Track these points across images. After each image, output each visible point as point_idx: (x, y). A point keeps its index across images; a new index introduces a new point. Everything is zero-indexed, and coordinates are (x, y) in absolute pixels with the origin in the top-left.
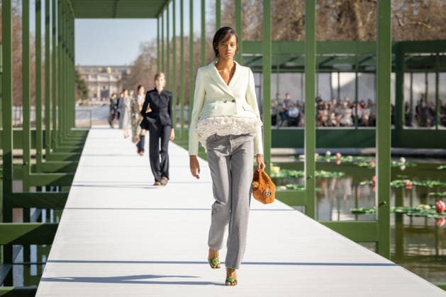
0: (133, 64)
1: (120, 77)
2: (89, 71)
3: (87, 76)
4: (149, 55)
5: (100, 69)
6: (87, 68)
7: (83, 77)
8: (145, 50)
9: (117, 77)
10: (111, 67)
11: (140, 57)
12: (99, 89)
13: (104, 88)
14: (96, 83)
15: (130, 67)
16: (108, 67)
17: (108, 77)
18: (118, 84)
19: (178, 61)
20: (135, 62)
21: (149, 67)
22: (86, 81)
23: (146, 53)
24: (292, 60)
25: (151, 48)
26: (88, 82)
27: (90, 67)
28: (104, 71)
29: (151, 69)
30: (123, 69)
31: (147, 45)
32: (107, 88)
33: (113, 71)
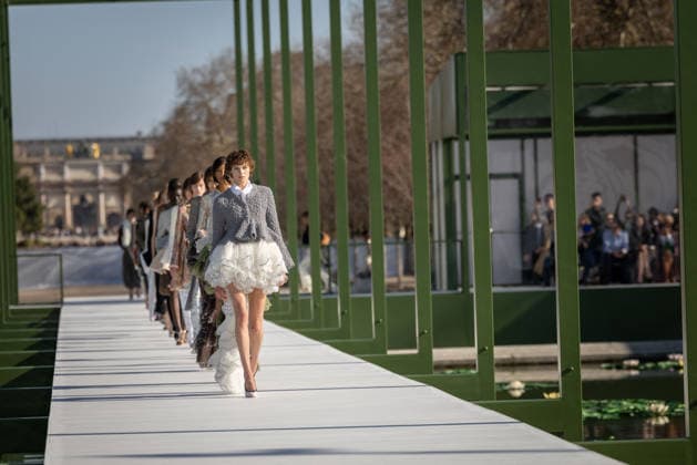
0: (161, 131)
1: (126, 169)
2: (40, 154)
3: (36, 167)
4: (205, 104)
5: (70, 148)
6: (35, 146)
7: (25, 172)
8: (193, 90)
9: (118, 169)
10: (99, 141)
11: (180, 112)
12: (69, 202)
13: (83, 199)
14: (60, 188)
15: (153, 139)
16: (90, 141)
17: (94, 169)
18: (119, 188)
19: (279, 119)
20: (166, 124)
21: (205, 138)
22: (33, 180)
23: (194, 99)
24: (606, 100)
25: (210, 86)
26: (39, 185)
27: (42, 142)
28: (82, 151)
29: (209, 142)
30: (133, 146)
31: (198, 79)
32: (90, 198)
33: (104, 152)
